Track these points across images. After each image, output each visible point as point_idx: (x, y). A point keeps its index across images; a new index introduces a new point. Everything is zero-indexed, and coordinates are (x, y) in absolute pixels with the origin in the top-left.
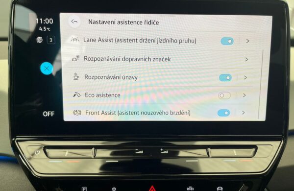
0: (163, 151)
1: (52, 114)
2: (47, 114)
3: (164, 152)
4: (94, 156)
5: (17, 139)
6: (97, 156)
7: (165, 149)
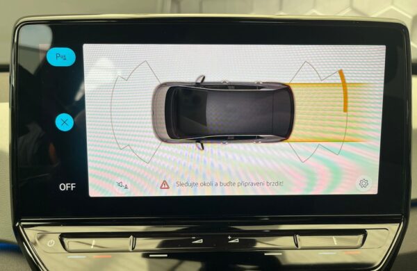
0: (231, 240)
1: (72, 187)
2: (65, 187)
3: (233, 241)
4: (133, 249)
5: (22, 223)
6: (136, 248)
7: (234, 237)
